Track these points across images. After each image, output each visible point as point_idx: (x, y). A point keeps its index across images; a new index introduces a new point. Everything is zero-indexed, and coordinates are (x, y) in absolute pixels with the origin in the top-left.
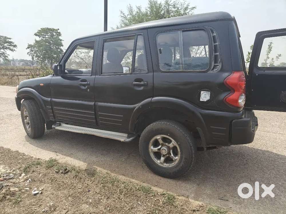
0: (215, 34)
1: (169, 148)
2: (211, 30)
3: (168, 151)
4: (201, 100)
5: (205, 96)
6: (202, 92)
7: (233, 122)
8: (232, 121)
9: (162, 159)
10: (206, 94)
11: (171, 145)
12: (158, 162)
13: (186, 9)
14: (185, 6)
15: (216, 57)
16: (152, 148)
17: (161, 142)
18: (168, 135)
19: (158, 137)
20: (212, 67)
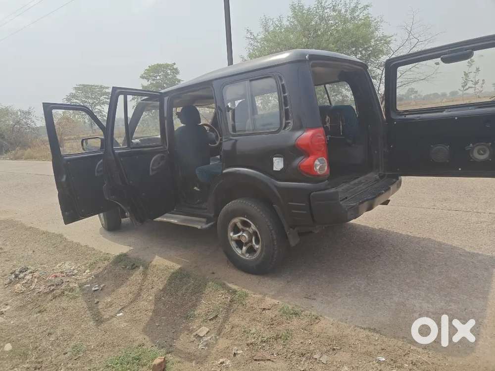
0: (284, 82)
1: (249, 234)
2: (280, 77)
3: (249, 237)
4: (274, 169)
5: (278, 164)
6: (274, 159)
7: (311, 196)
8: (310, 194)
9: (244, 248)
10: (279, 160)
11: (251, 231)
12: (239, 252)
15: (287, 112)
16: (232, 234)
17: (240, 225)
18: (245, 217)
19: (237, 220)
20: (284, 125)
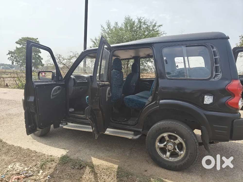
0: (215, 50)
1: (174, 144)
2: (211, 46)
3: (174, 147)
4: (205, 103)
5: (208, 100)
6: (206, 96)
7: (234, 121)
8: (234, 120)
9: (168, 154)
10: (210, 98)
11: (177, 142)
12: (164, 156)
13: (155, 26)
14: (153, 24)
16: (158, 144)
17: (167, 138)
18: (174, 133)
19: (165, 135)
20: (214, 76)
